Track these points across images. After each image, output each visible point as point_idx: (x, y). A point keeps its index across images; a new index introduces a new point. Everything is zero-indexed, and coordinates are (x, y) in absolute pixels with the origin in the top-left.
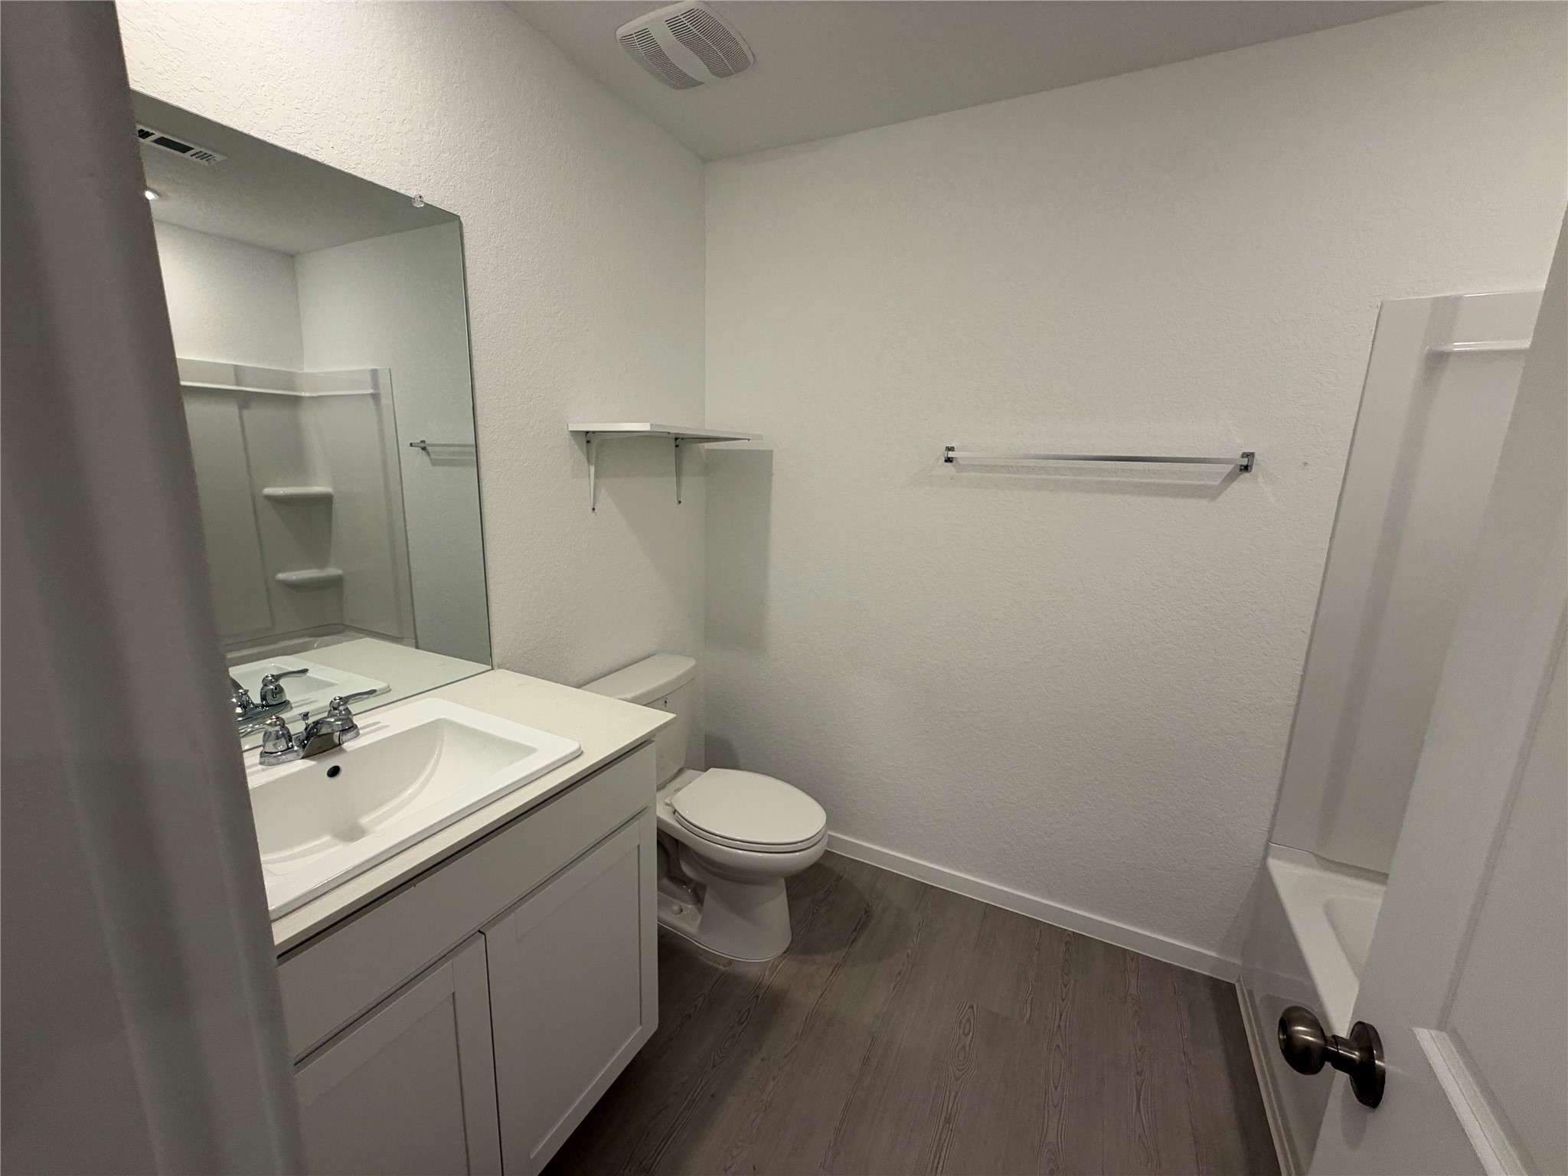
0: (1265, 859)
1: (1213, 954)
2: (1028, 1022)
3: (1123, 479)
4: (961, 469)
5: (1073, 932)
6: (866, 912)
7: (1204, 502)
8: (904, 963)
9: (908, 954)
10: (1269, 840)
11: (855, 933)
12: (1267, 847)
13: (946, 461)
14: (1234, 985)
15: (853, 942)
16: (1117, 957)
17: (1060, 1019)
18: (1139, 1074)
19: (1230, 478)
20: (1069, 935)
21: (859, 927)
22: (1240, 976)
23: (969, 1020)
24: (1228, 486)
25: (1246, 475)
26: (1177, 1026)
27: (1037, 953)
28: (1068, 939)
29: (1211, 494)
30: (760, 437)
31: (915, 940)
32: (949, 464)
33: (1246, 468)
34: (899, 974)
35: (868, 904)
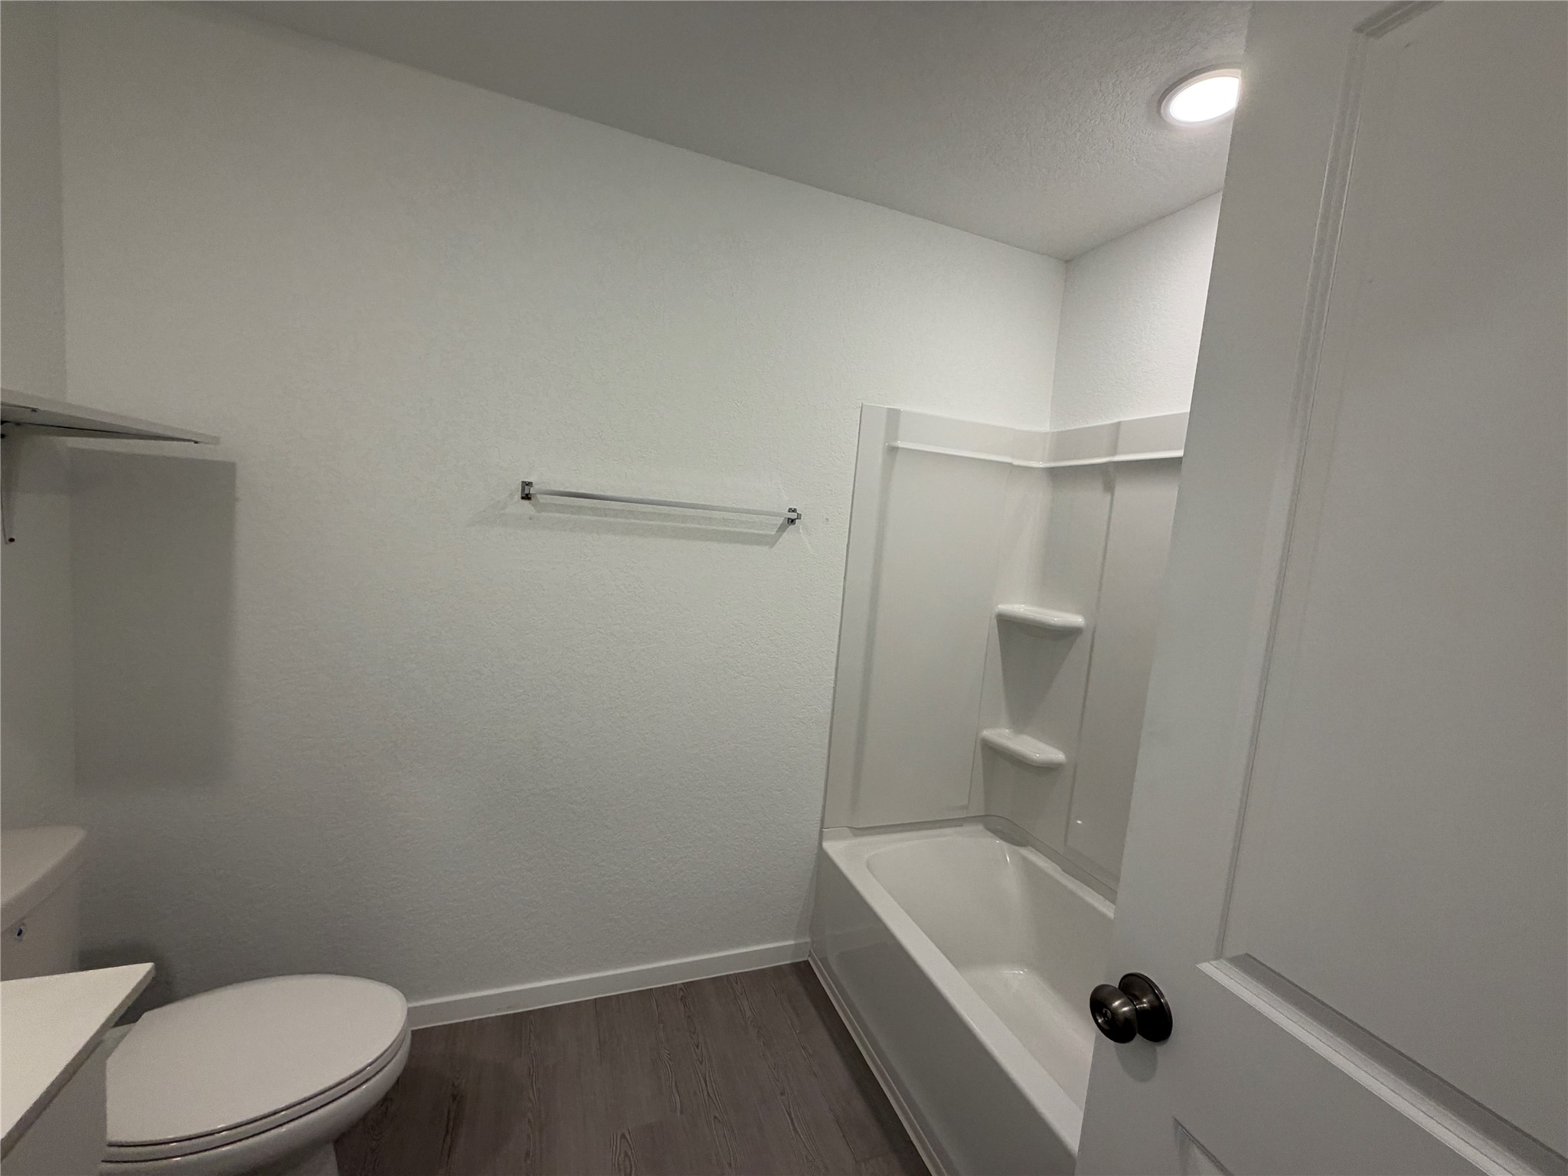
0: (820, 844)
1: (791, 942)
2: (682, 1112)
3: (703, 526)
4: (543, 508)
5: (683, 983)
6: (454, 1097)
7: (765, 549)
8: (528, 1136)
9: (529, 1121)
10: (822, 827)
11: (449, 1137)
12: (821, 833)
13: (523, 498)
14: (808, 961)
15: (450, 1151)
16: (726, 986)
17: (707, 1086)
18: (782, 1094)
19: (782, 529)
20: (681, 989)
21: (451, 1124)
22: (810, 952)
23: (626, 1154)
24: (781, 535)
25: (792, 526)
26: (788, 1025)
27: (661, 1025)
28: (681, 993)
29: (770, 542)
30: (216, 440)
31: (532, 1098)
32: (526, 502)
33: (792, 521)
34: (528, 1154)
35: (453, 1085)
